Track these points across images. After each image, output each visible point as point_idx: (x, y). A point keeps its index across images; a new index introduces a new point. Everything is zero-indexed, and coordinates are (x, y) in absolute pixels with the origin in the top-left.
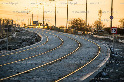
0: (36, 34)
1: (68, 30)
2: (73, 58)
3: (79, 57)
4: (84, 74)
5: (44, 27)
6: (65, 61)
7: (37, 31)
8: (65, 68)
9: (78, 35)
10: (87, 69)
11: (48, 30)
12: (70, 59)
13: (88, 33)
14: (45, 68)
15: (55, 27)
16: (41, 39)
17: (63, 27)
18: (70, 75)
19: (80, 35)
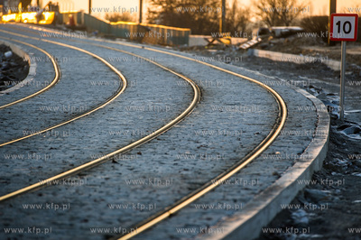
0: (7, 49)
1: (146, 29)
2: (166, 150)
3: (193, 145)
4: (215, 218)
5: (40, 17)
6: (133, 165)
7: (11, 37)
8: (132, 195)
9: (191, 49)
10: (230, 197)
11: (60, 29)
12: (157, 157)
13: (235, 41)
14: (45, 196)
15: (88, 16)
16: (26, 73)
17: (125, 19)
18: (155, 226)
19: (200, 50)
